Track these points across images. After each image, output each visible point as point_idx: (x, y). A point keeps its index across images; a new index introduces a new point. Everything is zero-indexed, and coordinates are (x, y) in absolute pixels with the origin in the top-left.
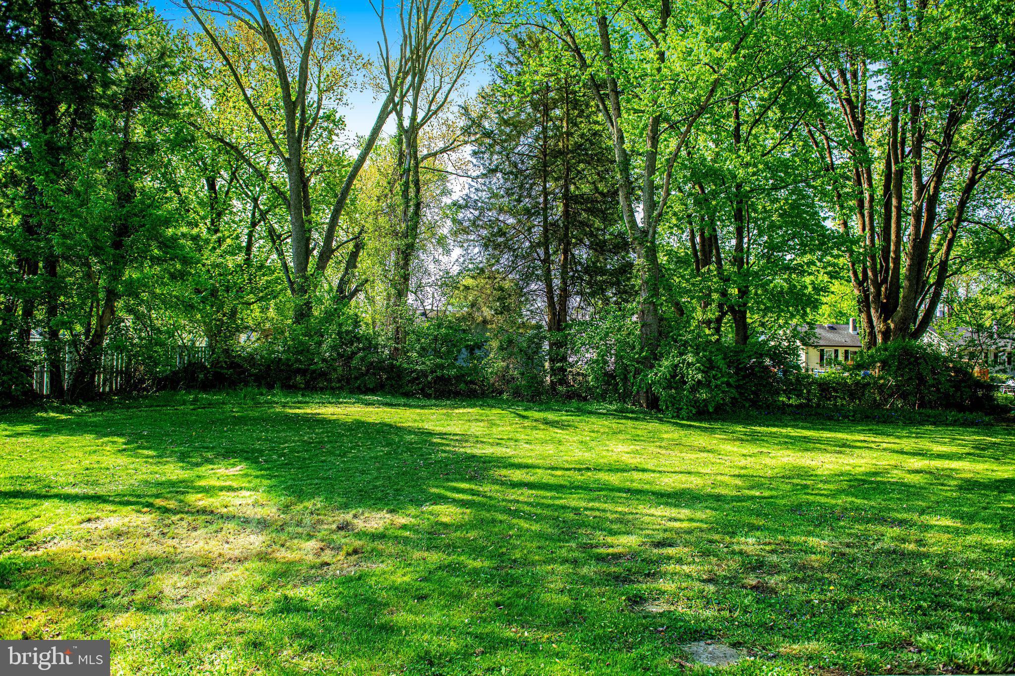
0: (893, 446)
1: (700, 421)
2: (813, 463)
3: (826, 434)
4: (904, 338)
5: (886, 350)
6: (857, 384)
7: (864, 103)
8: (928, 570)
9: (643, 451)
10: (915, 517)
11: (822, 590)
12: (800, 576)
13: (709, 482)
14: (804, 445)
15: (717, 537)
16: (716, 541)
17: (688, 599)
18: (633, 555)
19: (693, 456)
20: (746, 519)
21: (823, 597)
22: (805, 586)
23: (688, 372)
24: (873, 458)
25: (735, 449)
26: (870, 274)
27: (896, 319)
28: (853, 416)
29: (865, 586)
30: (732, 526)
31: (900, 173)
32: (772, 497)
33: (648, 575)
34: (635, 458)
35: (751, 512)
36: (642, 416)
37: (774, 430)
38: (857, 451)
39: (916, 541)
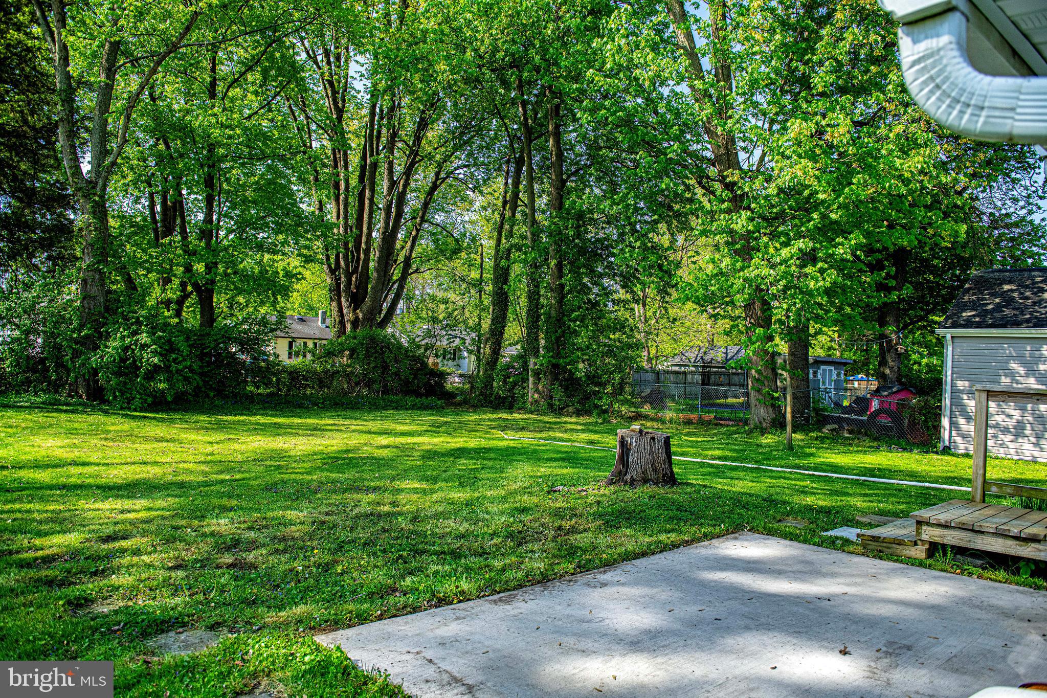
0: (361, 427)
1: (157, 412)
2: (286, 446)
3: (297, 421)
4: (371, 326)
5: (355, 338)
6: (326, 372)
7: (345, 90)
8: (403, 525)
9: (83, 444)
10: (387, 483)
11: (305, 557)
12: (281, 547)
13: (170, 470)
14: (275, 431)
15: (184, 522)
16: (183, 526)
17: (151, 590)
18: (74, 554)
19: (149, 446)
20: (216, 502)
21: (307, 563)
22: (287, 556)
23: (141, 354)
24: (344, 439)
25: (200, 438)
26: (342, 263)
27: (364, 309)
28: (323, 403)
29: (347, 547)
30: (200, 511)
31: (375, 165)
32: (244, 479)
33: (95, 574)
34: (72, 452)
35: (221, 495)
36: (80, 408)
37: (242, 418)
38: (328, 433)
39: (390, 503)
